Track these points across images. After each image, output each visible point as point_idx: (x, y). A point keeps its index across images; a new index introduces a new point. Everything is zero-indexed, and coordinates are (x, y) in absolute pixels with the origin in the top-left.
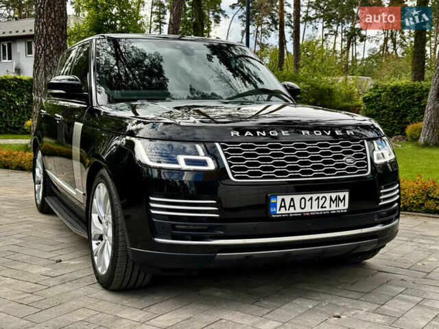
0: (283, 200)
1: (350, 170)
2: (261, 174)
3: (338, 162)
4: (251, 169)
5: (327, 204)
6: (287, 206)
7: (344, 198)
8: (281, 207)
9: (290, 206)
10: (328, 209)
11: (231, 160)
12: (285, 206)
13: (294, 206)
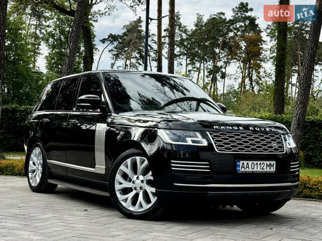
0: (243, 163)
1: (275, 149)
2: (231, 149)
3: (269, 145)
4: (226, 146)
5: (265, 167)
6: (245, 167)
7: (273, 165)
8: (242, 167)
9: (247, 167)
10: (265, 170)
11: (216, 141)
12: (244, 167)
13: (248, 167)
